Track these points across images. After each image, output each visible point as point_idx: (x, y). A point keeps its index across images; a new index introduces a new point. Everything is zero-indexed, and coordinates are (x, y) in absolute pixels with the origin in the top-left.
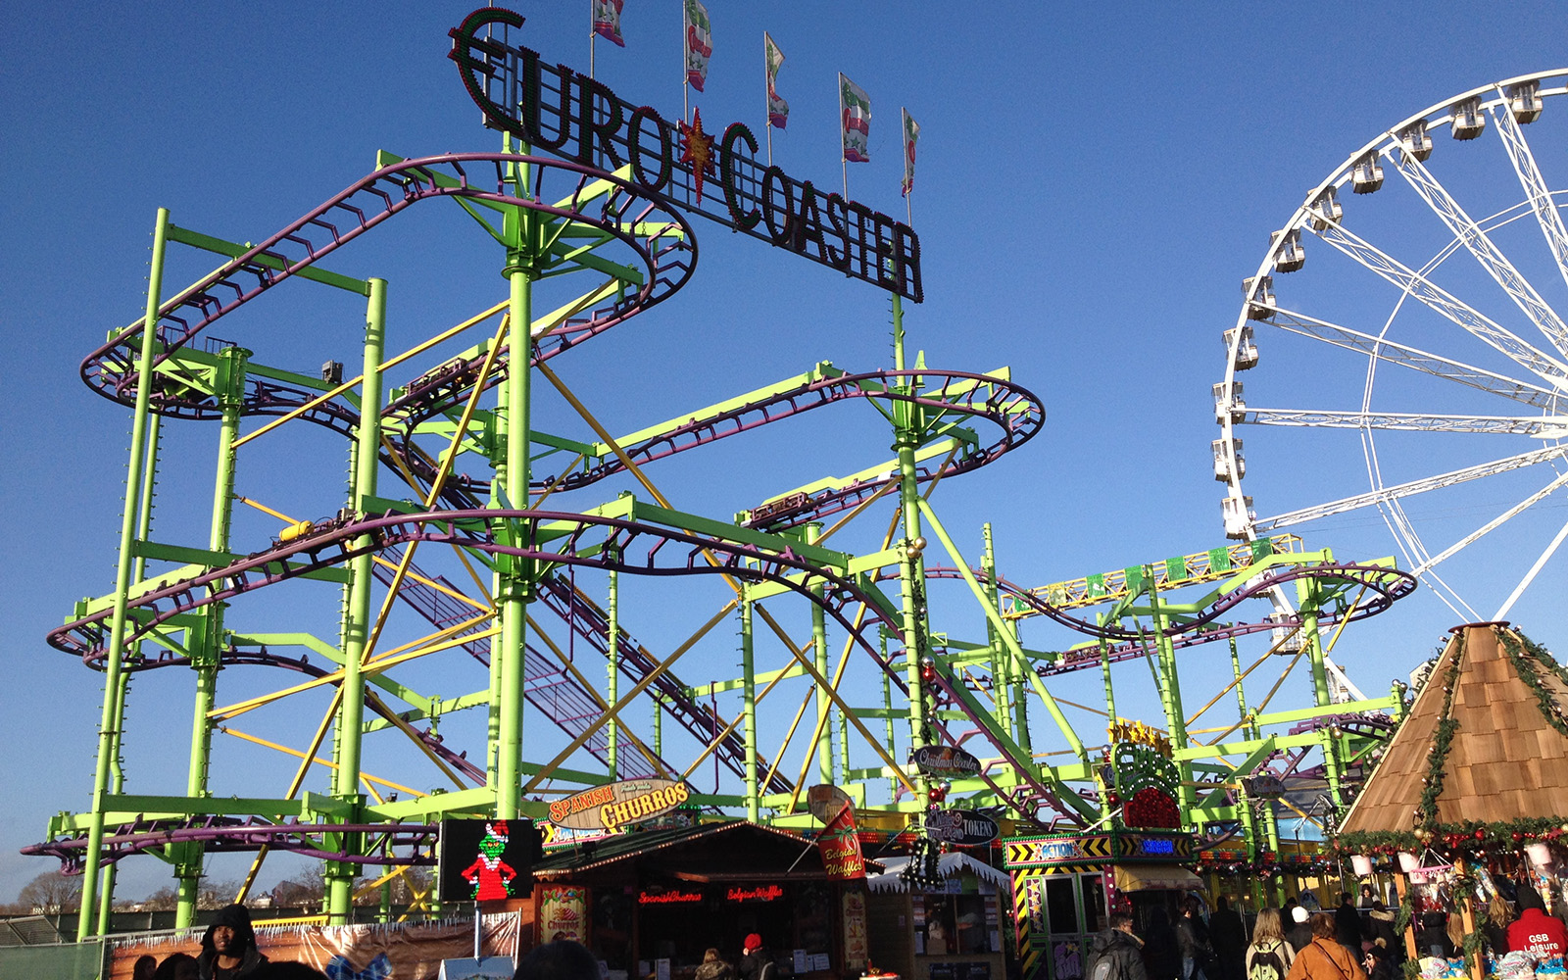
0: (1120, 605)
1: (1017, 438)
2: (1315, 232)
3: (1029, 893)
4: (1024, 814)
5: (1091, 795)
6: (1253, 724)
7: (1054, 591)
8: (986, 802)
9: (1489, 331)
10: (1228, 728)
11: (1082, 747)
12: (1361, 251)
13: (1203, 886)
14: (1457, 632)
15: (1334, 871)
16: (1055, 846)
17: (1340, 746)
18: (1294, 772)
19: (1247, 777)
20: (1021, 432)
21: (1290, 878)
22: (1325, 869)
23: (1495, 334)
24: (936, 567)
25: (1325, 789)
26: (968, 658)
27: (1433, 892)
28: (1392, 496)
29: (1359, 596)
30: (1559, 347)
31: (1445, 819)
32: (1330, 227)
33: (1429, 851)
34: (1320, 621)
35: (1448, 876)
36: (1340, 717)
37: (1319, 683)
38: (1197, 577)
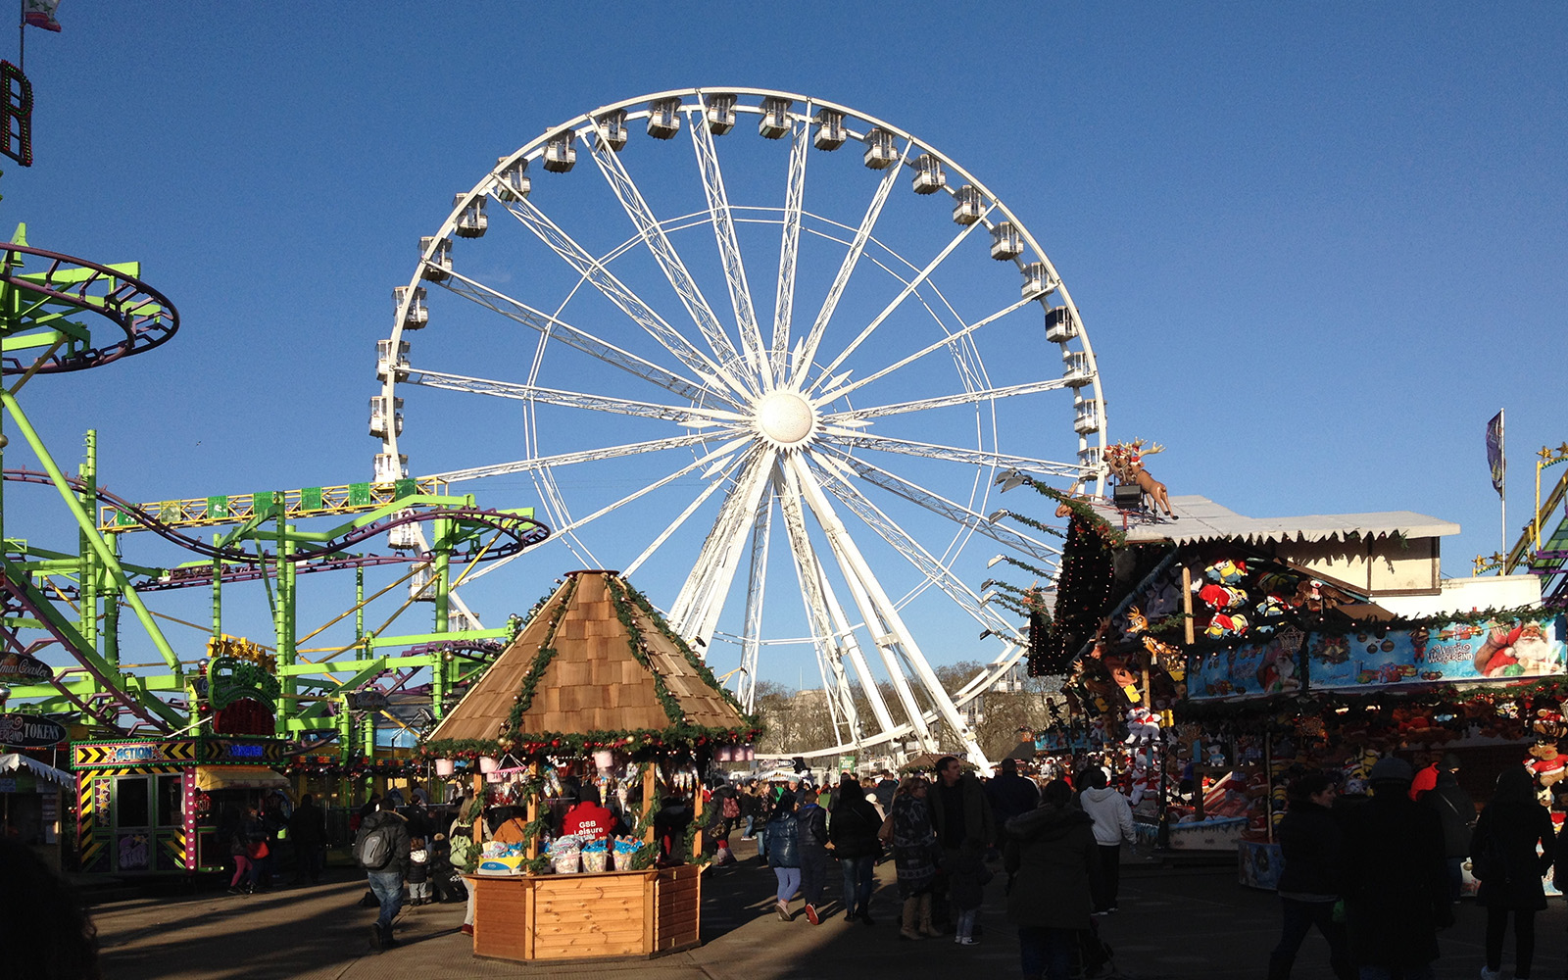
0: (242, 528)
1: (139, 343)
2: (500, 201)
3: (97, 791)
4: (101, 720)
5: (182, 704)
6: (367, 645)
7: (168, 509)
8: (58, 708)
9: (655, 325)
10: (341, 649)
11: (176, 660)
12: (545, 230)
13: (289, 785)
14: (571, 576)
15: (424, 773)
16: (132, 750)
17: (450, 668)
18: (400, 688)
19: (352, 692)
20: (145, 337)
21: (380, 779)
22: (415, 771)
23: (660, 328)
24: (20, 470)
25: (428, 704)
26: (52, 567)
27: (506, 789)
28: (546, 465)
29: (493, 540)
30: (714, 348)
31: (528, 731)
32: (518, 200)
33: (508, 756)
34: (451, 558)
35: (522, 777)
36: (455, 643)
37: (440, 612)
38: (332, 508)
